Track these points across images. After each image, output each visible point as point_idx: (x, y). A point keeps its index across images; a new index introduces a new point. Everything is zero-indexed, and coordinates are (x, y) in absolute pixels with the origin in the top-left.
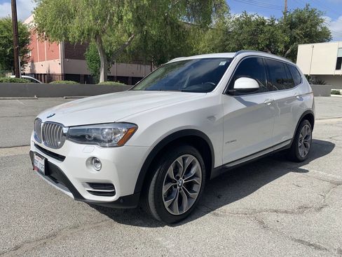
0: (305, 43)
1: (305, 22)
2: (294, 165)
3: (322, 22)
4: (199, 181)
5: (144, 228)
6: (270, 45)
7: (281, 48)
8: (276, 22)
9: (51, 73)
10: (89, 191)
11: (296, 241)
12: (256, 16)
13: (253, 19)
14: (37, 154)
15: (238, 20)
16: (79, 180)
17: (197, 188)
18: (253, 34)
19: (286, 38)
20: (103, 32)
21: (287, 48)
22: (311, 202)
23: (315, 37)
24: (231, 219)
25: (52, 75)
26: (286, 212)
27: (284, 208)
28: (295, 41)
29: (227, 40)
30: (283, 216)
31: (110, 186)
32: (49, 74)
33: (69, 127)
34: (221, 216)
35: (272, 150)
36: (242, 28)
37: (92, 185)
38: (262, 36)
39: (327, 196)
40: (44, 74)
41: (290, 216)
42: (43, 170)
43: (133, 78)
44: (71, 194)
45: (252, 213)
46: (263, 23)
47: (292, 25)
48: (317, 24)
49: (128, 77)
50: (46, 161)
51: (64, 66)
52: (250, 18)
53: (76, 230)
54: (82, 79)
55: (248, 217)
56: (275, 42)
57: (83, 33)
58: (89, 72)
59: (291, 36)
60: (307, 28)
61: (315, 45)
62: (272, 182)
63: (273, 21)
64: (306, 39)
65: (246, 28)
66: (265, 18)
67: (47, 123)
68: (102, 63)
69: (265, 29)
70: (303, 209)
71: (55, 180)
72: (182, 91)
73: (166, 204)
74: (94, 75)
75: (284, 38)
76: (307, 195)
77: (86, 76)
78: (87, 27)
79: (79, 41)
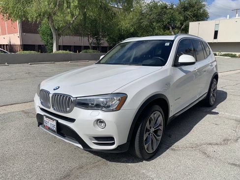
0: (194, 21)
1: (193, 7)
2: (208, 109)
3: (204, 6)
4: (161, 128)
5: (130, 164)
6: (171, 22)
7: (178, 24)
8: (175, 7)
9: (11, 44)
10: (94, 143)
11: (231, 164)
12: (161, 2)
13: (159, 4)
14: (47, 117)
15: (149, 4)
16: (87, 135)
17: (160, 133)
18: (159, 15)
19: (181, 18)
20: (54, 14)
21: (182, 24)
22: (229, 135)
23: (200, 17)
24: (184, 152)
25: (13, 45)
26: (217, 144)
27: (215, 142)
28: (187, 19)
29: (141, 19)
30: (216, 147)
31: (112, 138)
32: (11, 45)
33: (77, 98)
34: (177, 150)
35: (198, 101)
36: (151, 10)
37: (97, 138)
38: (165, 16)
39: (237, 130)
40: (7, 45)
41: (220, 147)
42: (55, 129)
43: (74, 46)
44: (80, 146)
45: (196, 147)
46: (166, 7)
47: (185, 9)
48: (201, 8)
49: (71, 46)
50: (57, 122)
51: (22, 38)
52: (157, 4)
53: (82, 170)
54: (36, 48)
55: (195, 150)
56: (174, 20)
57: (40, 15)
58: (42, 43)
59: (184, 16)
60: (195, 10)
61: (200, 22)
62: (199, 123)
63: (172, 6)
64: (194, 19)
65: (155, 11)
66: (167, 4)
67: (55, 95)
68: (54, 37)
69: (168, 11)
70: (226, 141)
71: (63, 135)
72: (143, 65)
73: (146, 147)
74: (46, 45)
75: (180, 17)
76: (225, 130)
77: (40, 46)
78: (43, 10)
79: (36, 20)
